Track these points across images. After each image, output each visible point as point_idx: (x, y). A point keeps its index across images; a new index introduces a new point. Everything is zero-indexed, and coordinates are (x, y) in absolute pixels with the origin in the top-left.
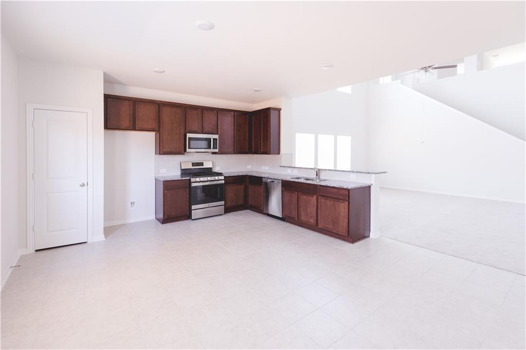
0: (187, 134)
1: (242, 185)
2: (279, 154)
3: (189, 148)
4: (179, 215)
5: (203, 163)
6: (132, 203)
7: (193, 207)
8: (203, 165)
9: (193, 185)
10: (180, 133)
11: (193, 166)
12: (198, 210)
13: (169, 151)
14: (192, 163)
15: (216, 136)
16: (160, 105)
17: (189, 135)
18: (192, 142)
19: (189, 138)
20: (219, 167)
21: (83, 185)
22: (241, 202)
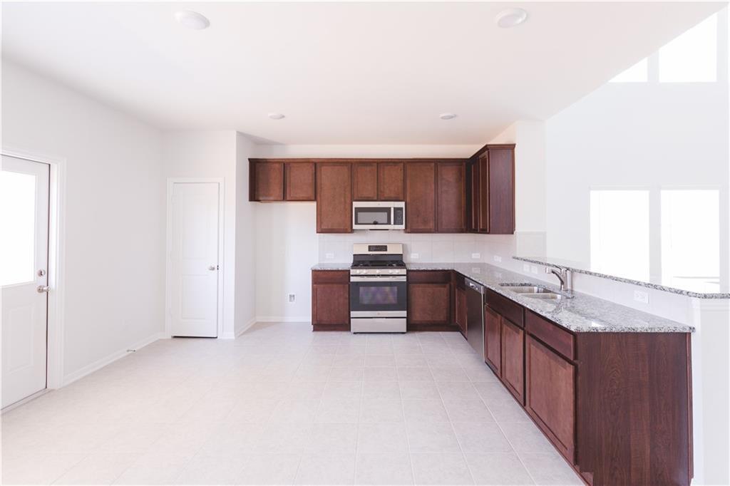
0: (354, 203)
1: (445, 287)
2: (513, 233)
3: (356, 224)
4: (335, 323)
5: (386, 247)
6: (292, 297)
7: (353, 314)
8: (386, 250)
9: (353, 279)
10: (345, 202)
11: (369, 250)
12: (360, 319)
13: (330, 227)
14: (370, 247)
15: (402, 204)
16: (316, 165)
17: (356, 204)
18: (360, 214)
19: (356, 208)
20: (417, 254)
21: (213, 269)
22: (441, 317)
